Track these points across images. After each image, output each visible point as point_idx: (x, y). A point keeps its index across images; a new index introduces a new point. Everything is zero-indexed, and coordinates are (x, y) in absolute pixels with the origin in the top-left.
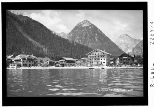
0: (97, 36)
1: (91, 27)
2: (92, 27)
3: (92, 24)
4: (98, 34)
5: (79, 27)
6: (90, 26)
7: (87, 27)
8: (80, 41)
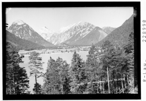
0: (31, 32)
1: (24, 26)
2: (26, 25)
3: (25, 23)
4: (31, 30)
5: (16, 25)
6: (24, 24)
7: (22, 25)
8: (19, 35)
